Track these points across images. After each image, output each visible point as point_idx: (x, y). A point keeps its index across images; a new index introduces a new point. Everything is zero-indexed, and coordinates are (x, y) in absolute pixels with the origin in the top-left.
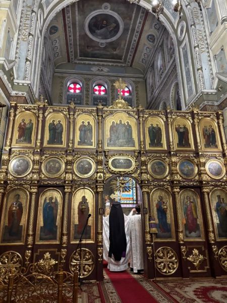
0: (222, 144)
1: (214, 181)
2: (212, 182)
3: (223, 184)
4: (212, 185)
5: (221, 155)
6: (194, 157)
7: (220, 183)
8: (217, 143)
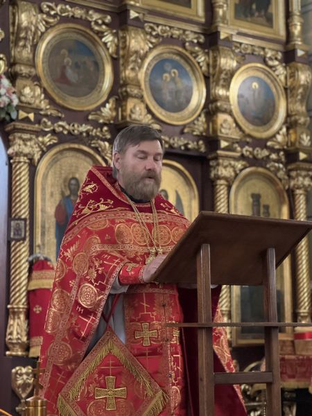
0: (288, 15)
1: (248, 144)
2: (242, 144)
3: (274, 156)
4: (243, 157)
5: (280, 56)
6: (199, 44)
7: (266, 153)
8: (272, 9)
